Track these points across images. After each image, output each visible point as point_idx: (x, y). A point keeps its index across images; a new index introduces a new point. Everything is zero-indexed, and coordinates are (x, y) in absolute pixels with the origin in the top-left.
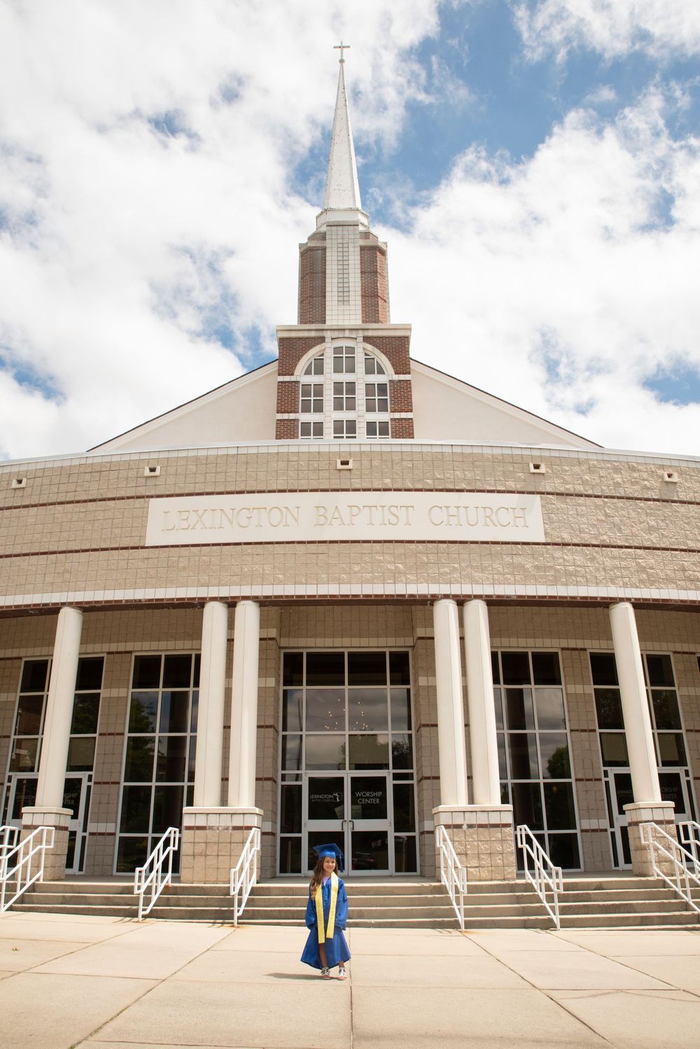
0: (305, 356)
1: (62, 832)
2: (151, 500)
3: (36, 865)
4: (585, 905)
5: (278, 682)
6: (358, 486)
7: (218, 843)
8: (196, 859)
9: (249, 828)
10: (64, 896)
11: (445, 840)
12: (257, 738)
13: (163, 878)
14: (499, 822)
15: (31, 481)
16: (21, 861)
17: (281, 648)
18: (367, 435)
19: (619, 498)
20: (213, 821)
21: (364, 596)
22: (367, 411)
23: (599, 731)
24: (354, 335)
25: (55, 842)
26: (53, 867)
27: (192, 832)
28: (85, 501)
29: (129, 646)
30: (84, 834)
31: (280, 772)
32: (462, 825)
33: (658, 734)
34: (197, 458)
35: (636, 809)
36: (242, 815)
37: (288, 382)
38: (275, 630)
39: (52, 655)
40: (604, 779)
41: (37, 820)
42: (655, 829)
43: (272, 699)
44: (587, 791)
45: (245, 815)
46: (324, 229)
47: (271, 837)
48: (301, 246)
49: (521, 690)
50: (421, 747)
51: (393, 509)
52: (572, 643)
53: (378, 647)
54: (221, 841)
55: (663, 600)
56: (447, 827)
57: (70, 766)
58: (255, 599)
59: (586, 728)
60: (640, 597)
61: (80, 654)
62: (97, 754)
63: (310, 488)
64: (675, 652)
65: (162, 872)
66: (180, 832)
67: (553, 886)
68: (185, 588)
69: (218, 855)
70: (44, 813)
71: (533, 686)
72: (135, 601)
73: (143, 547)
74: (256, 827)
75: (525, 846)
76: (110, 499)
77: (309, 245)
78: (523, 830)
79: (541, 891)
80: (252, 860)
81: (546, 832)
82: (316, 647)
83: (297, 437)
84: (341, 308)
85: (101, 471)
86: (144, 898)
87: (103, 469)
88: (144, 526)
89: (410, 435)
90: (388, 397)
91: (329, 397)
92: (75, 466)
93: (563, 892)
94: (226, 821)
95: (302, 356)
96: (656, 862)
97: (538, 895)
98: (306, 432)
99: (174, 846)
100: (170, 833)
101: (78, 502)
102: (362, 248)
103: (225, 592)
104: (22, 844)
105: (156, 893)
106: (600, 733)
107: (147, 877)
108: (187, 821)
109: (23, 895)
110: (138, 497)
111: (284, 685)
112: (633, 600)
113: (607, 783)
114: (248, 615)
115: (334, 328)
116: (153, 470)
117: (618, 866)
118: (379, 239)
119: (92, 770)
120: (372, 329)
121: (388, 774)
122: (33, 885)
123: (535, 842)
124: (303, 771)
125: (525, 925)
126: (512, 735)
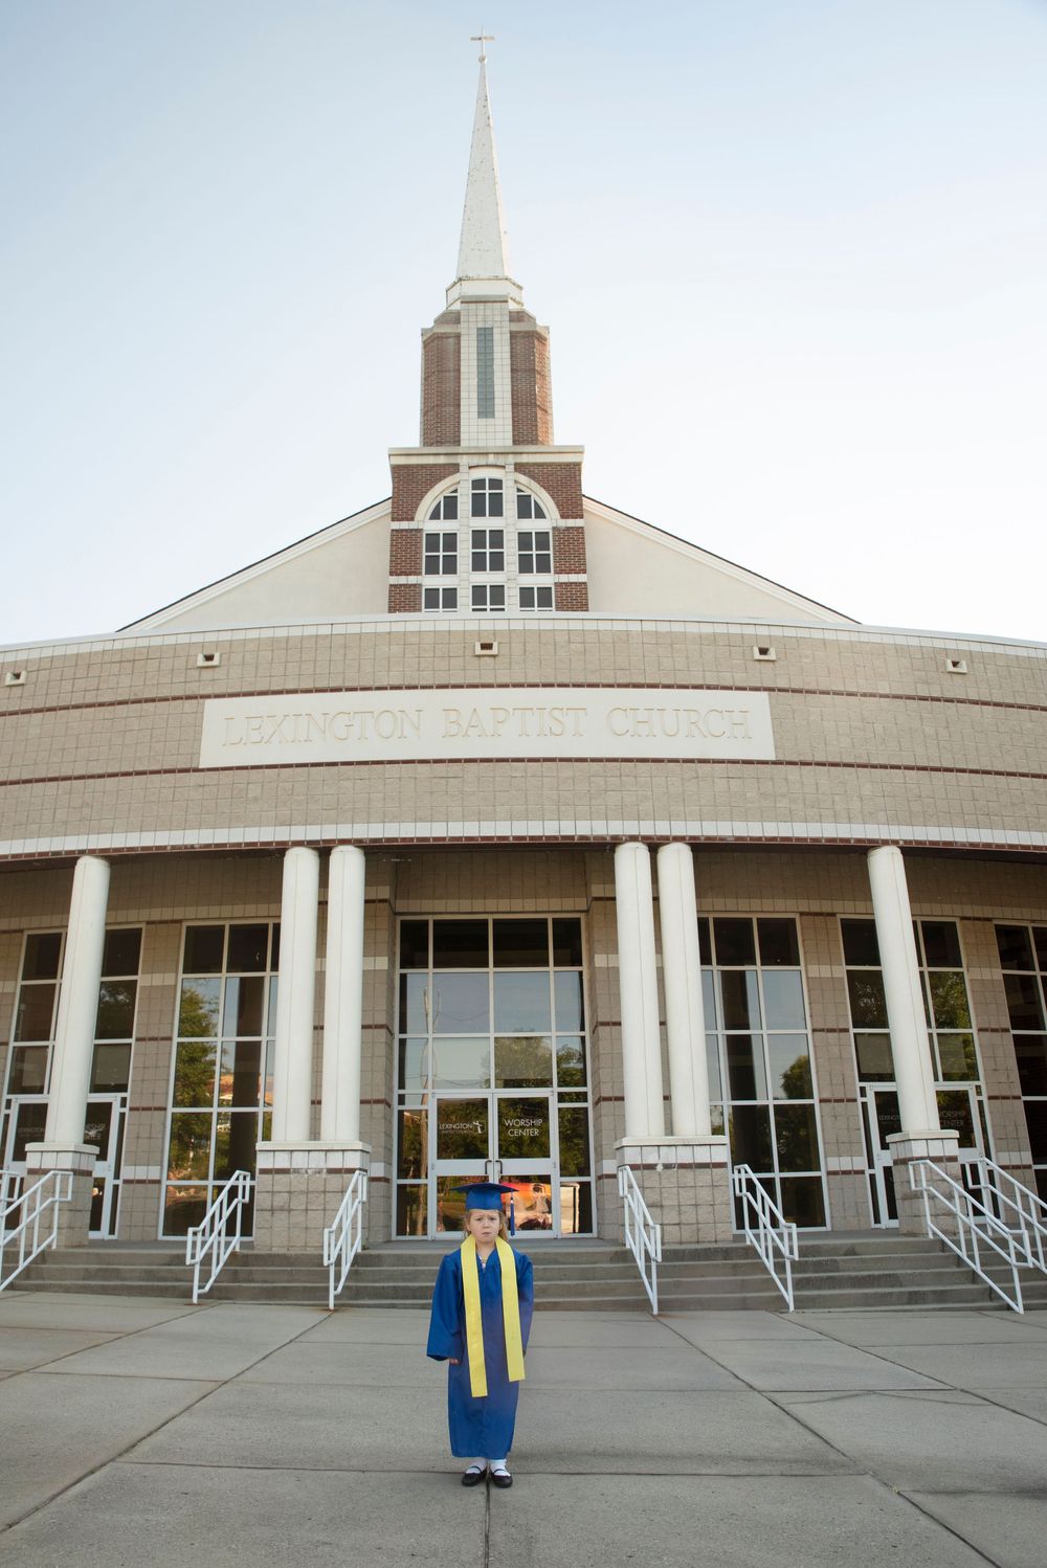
0: (430, 493)
1: (83, 1179)
2: (208, 702)
3: (46, 1226)
4: (830, 1277)
5: (392, 963)
6: (506, 680)
7: (307, 1193)
8: (275, 1215)
9: (352, 1171)
10: (86, 1270)
11: (631, 1187)
12: (362, 1043)
13: (228, 1244)
14: (708, 1161)
15: (34, 675)
16: (25, 1220)
17: (396, 914)
18: (521, 606)
19: (882, 696)
20: (299, 1161)
21: (515, 838)
22: (520, 572)
23: (853, 1031)
24: (501, 460)
25: (73, 1192)
26: (70, 1227)
27: (269, 1177)
28: (112, 704)
29: (178, 914)
30: (116, 1182)
31: (397, 1092)
32: (656, 1165)
33: (938, 1034)
34: (273, 640)
35: (903, 1141)
36: (341, 1153)
37: (406, 530)
38: (388, 888)
39: (67, 927)
40: (860, 1100)
41: (48, 1162)
42: (931, 1168)
43: (385, 987)
44: (836, 1117)
45: (346, 1153)
46: (457, 306)
47: (383, 1184)
48: (424, 332)
49: (743, 973)
50: (598, 1056)
51: (557, 714)
52: (815, 907)
53: (536, 912)
54: (310, 1189)
55: (945, 843)
56: (634, 1167)
57: (96, 1086)
58: (357, 843)
59: (835, 1027)
60: (912, 838)
61: (106, 924)
62: (134, 1068)
63: (437, 683)
64: (963, 918)
65: (227, 1234)
66: (253, 1178)
67: (785, 1250)
68: (257, 828)
69: (307, 1210)
70: (57, 1152)
71: (759, 967)
72: (186, 847)
73: (197, 770)
74: (360, 1169)
75: (746, 1195)
76: (147, 701)
77: (435, 331)
78: (743, 1171)
79: (767, 1257)
80: (355, 1216)
81: (777, 1175)
82: (446, 913)
83: (420, 610)
84: (483, 421)
85: (134, 660)
86: (201, 1271)
87: (137, 658)
88: (197, 738)
89: (583, 605)
90: (551, 552)
91: (464, 552)
92: (96, 653)
93: (797, 1259)
94: (317, 1161)
95: (426, 492)
96: (931, 1215)
97: (763, 1263)
98: (432, 600)
99: (244, 1197)
100: (237, 1179)
101: (101, 705)
102: (513, 335)
103: (314, 833)
104: (25, 1196)
105: (218, 1264)
106: (855, 1034)
107: (204, 1243)
108: (262, 1162)
109: (27, 1269)
110: (189, 698)
111: (401, 968)
112: (901, 843)
113: (864, 1105)
114: (349, 868)
115: (473, 451)
116: (209, 658)
117: (880, 1222)
118: (538, 322)
119: (126, 1091)
120: (528, 453)
121: (550, 1094)
122: (43, 1253)
123: (760, 1189)
124: (429, 1091)
125: (744, 1305)
126: (730, 1038)
